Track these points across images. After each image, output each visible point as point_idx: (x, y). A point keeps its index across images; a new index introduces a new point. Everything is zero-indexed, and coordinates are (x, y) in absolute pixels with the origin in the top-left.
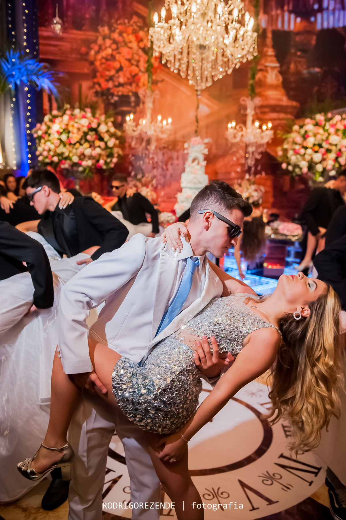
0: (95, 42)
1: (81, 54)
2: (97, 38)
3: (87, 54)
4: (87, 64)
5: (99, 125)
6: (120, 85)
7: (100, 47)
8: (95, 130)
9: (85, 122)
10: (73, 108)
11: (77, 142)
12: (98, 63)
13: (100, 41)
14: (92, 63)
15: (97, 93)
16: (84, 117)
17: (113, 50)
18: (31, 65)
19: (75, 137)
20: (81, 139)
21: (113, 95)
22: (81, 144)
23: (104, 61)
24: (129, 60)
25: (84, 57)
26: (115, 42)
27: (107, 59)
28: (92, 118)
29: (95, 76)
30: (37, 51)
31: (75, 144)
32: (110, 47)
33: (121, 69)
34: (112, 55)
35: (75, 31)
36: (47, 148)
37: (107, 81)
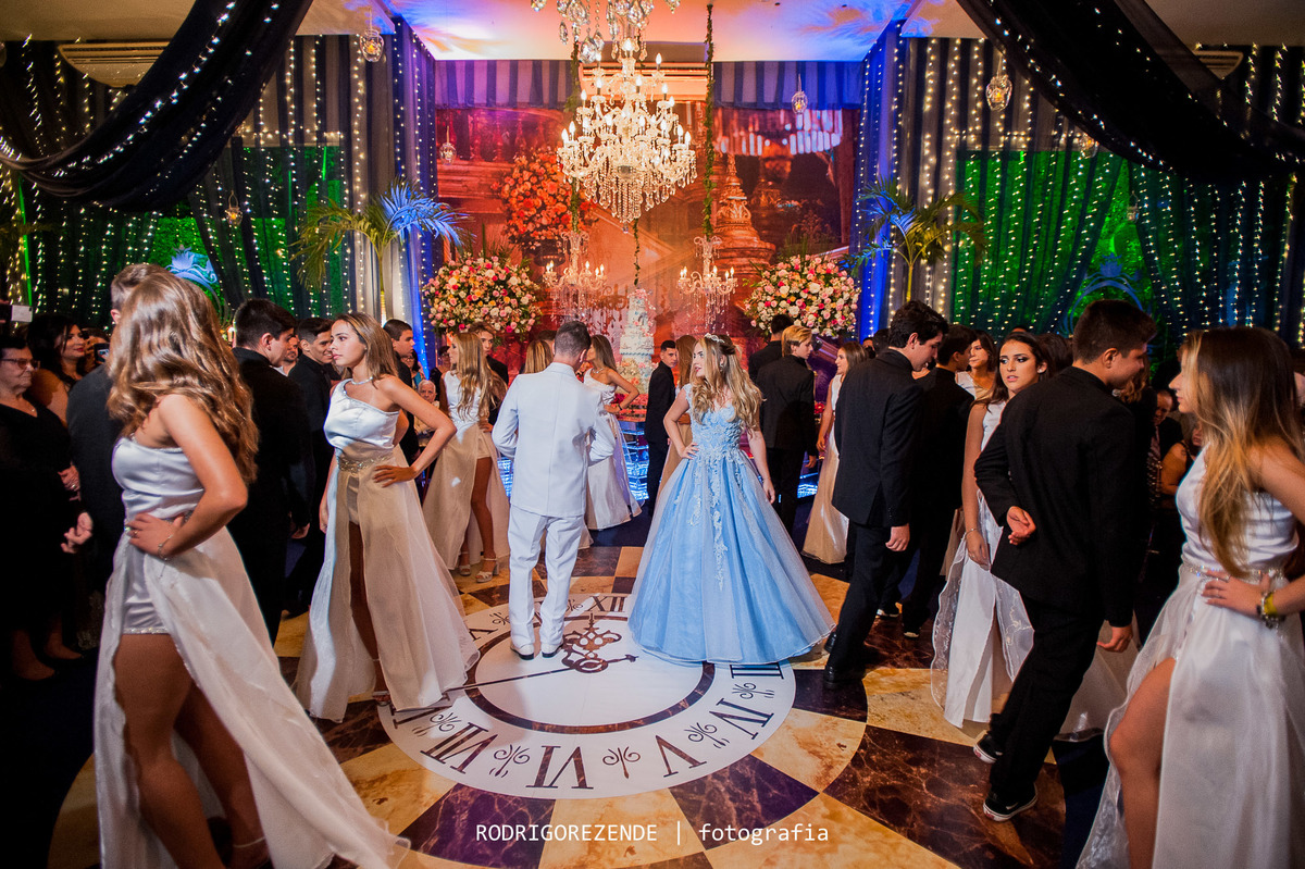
0: (510, 174)
1: (492, 191)
2: (513, 170)
3: (500, 190)
4: (500, 203)
5: (509, 277)
6: (543, 227)
7: (516, 180)
8: (504, 283)
9: (490, 273)
10: (475, 257)
11: (480, 299)
12: (514, 201)
13: (516, 173)
14: (506, 201)
15: (513, 238)
16: (489, 267)
17: (532, 184)
18: (426, 205)
19: (477, 293)
20: (485, 295)
21: (533, 240)
22: (485, 303)
23: (522, 198)
24: (554, 196)
25: (496, 194)
26: (535, 174)
27: (524, 195)
28: (499, 269)
29: (510, 218)
30: (435, 188)
31: (477, 302)
32: (529, 181)
33: (544, 207)
34: (531, 190)
35: (484, 163)
36: (441, 309)
37: (526, 223)
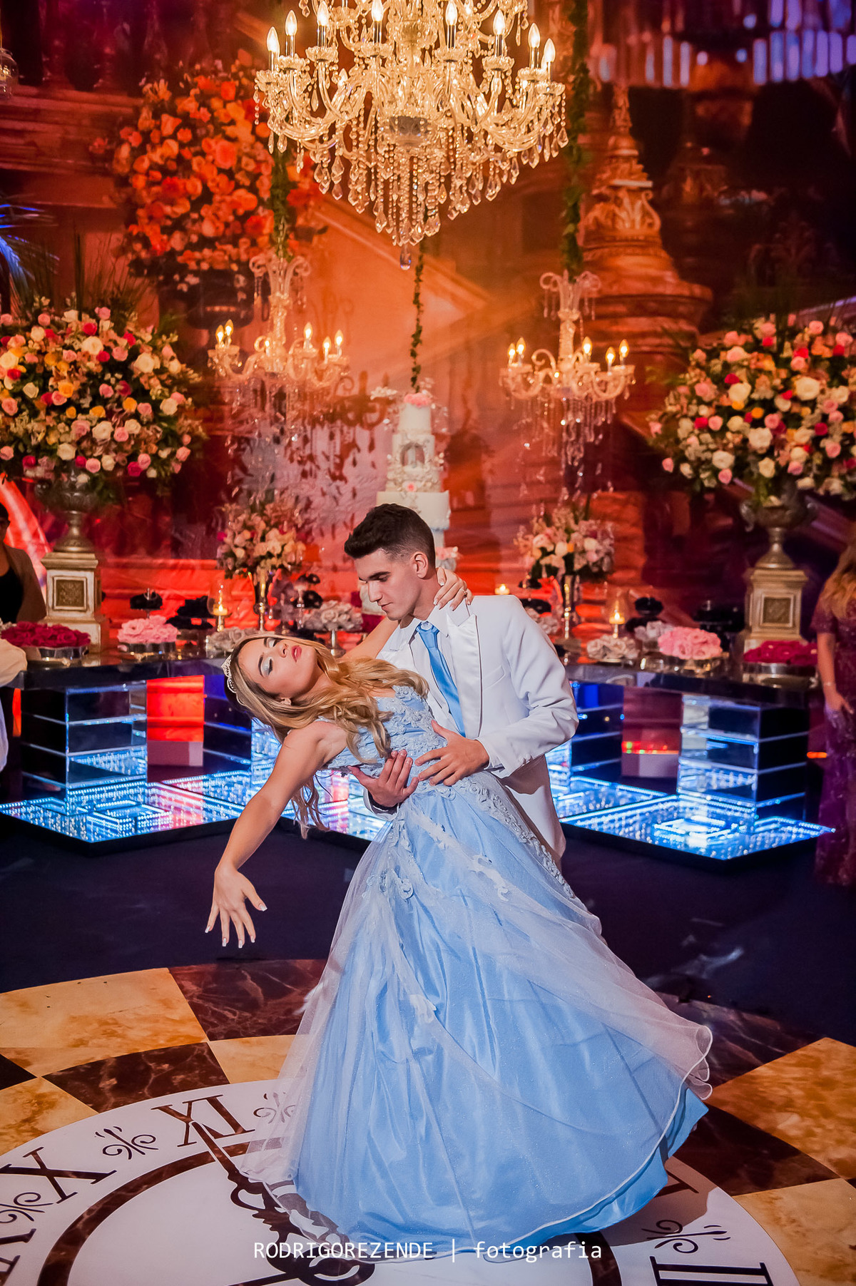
0: (132, 122)
1: (92, 157)
2: (137, 111)
3: (110, 155)
4: (110, 184)
5: (133, 354)
6: (205, 242)
7: (146, 135)
8: (123, 367)
9: (93, 345)
10: (59, 307)
11: (70, 402)
12: (140, 182)
13: (146, 119)
14: (123, 182)
15: (137, 265)
16: (91, 331)
17: (182, 145)
19: (64, 389)
20: (81, 393)
21: (183, 270)
22: (80, 410)
23: (158, 175)
24: (230, 174)
25: (101, 164)
26: (187, 121)
27: (163, 171)
28: (113, 334)
29: (132, 220)
31: (63, 409)
32: (174, 137)
33: (207, 196)
34: (180, 159)
35: (73, 93)
37: (168, 231)
